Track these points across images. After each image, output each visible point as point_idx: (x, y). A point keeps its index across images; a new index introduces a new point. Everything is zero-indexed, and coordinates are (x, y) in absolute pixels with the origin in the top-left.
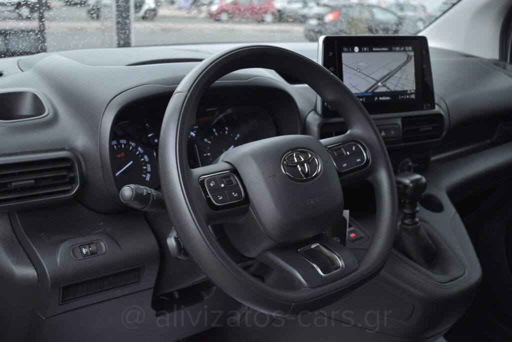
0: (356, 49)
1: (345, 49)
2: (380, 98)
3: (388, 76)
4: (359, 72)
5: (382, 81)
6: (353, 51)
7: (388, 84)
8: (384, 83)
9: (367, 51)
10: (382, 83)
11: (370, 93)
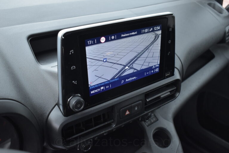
0: (103, 39)
1: (90, 42)
2: (127, 80)
3: (136, 58)
4: (106, 61)
5: (128, 65)
6: (99, 42)
7: (135, 66)
8: (131, 66)
9: (114, 39)
10: (129, 67)
11: (117, 78)
